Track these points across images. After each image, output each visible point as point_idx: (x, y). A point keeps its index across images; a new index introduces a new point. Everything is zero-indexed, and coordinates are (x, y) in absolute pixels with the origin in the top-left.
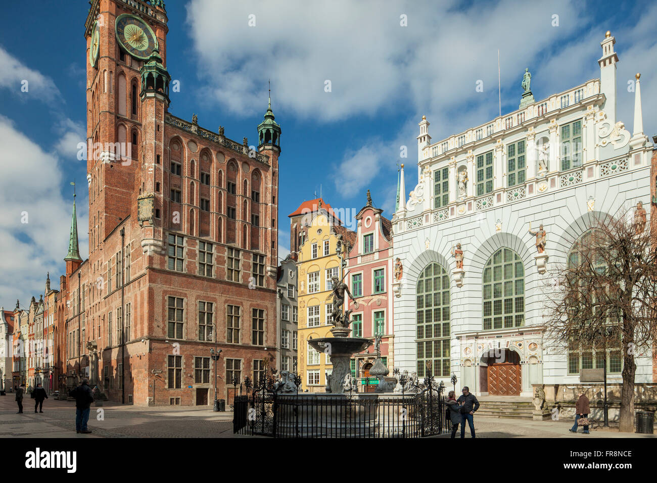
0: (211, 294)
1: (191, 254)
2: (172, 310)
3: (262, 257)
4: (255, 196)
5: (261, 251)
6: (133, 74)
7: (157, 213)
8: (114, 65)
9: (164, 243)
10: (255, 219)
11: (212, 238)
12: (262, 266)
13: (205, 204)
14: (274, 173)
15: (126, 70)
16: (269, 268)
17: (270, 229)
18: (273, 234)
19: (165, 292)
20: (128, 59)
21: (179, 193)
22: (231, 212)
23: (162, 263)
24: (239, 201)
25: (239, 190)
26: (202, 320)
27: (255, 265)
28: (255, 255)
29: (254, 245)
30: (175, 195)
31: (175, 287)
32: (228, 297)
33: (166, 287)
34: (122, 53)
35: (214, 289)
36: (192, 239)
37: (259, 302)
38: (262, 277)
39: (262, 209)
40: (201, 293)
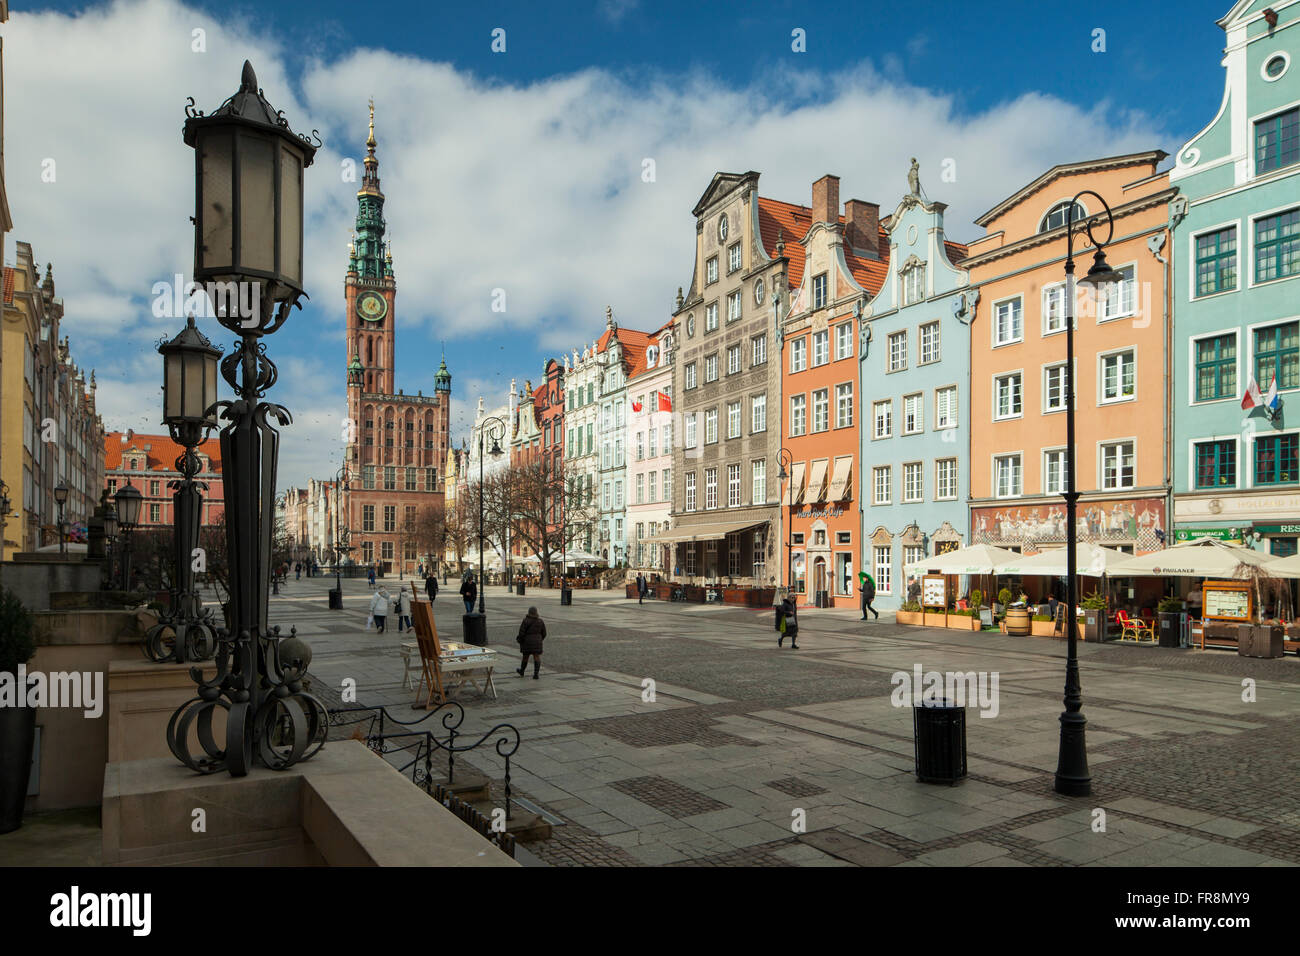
0: (394, 501)
1: (379, 477)
2: (366, 514)
3: (434, 471)
4: (429, 428)
5: (433, 466)
6: (369, 333)
7: (355, 456)
8: (355, 332)
9: (360, 473)
10: (429, 444)
11: (394, 464)
12: (434, 477)
13: (389, 442)
14: (443, 410)
15: (363, 332)
16: (439, 478)
17: (440, 449)
18: (442, 453)
19: (362, 503)
20: (365, 323)
21: (372, 439)
22: (410, 443)
23: (360, 485)
24: (415, 436)
25: (416, 427)
26: (387, 518)
27: (428, 477)
28: (428, 470)
29: (428, 462)
30: (369, 441)
31: (368, 500)
32: (406, 501)
33: (361, 500)
34: (361, 321)
35: (395, 497)
36: (379, 467)
37: (433, 502)
38: (434, 485)
39: (434, 436)
40: (386, 501)
